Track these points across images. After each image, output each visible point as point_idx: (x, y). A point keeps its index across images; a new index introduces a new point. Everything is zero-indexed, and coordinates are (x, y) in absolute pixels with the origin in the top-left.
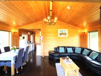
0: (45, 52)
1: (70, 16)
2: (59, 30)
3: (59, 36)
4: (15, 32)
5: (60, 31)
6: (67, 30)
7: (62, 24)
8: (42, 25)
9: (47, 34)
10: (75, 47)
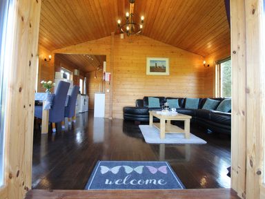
0: (114, 108)
1: (173, 19)
2: (149, 59)
3: (148, 72)
4: (45, 60)
5: (151, 61)
6: (167, 60)
7: (155, 46)
8: (108, 47)
9: (120, 68)
10: (185, 99)
